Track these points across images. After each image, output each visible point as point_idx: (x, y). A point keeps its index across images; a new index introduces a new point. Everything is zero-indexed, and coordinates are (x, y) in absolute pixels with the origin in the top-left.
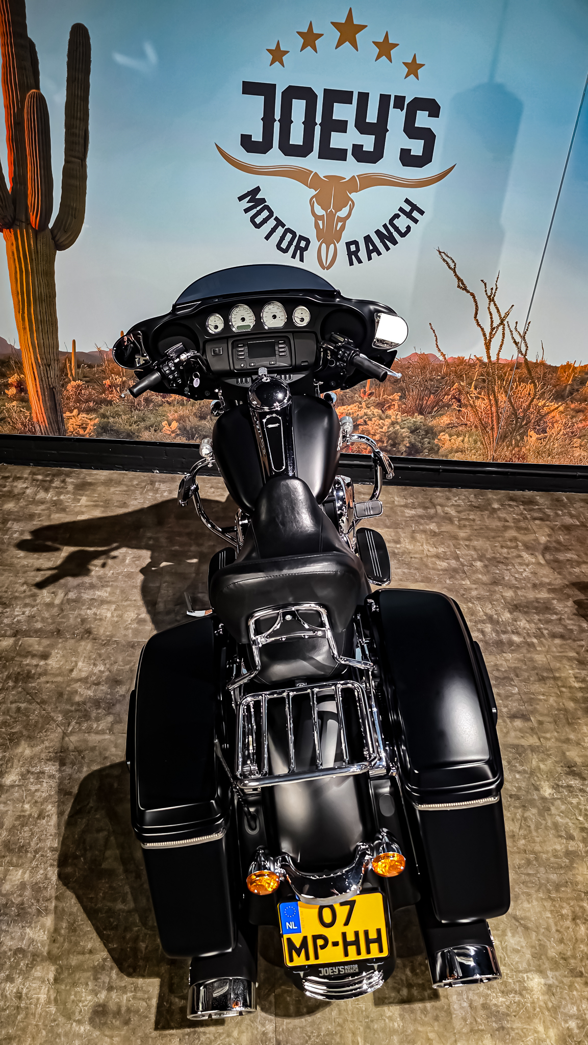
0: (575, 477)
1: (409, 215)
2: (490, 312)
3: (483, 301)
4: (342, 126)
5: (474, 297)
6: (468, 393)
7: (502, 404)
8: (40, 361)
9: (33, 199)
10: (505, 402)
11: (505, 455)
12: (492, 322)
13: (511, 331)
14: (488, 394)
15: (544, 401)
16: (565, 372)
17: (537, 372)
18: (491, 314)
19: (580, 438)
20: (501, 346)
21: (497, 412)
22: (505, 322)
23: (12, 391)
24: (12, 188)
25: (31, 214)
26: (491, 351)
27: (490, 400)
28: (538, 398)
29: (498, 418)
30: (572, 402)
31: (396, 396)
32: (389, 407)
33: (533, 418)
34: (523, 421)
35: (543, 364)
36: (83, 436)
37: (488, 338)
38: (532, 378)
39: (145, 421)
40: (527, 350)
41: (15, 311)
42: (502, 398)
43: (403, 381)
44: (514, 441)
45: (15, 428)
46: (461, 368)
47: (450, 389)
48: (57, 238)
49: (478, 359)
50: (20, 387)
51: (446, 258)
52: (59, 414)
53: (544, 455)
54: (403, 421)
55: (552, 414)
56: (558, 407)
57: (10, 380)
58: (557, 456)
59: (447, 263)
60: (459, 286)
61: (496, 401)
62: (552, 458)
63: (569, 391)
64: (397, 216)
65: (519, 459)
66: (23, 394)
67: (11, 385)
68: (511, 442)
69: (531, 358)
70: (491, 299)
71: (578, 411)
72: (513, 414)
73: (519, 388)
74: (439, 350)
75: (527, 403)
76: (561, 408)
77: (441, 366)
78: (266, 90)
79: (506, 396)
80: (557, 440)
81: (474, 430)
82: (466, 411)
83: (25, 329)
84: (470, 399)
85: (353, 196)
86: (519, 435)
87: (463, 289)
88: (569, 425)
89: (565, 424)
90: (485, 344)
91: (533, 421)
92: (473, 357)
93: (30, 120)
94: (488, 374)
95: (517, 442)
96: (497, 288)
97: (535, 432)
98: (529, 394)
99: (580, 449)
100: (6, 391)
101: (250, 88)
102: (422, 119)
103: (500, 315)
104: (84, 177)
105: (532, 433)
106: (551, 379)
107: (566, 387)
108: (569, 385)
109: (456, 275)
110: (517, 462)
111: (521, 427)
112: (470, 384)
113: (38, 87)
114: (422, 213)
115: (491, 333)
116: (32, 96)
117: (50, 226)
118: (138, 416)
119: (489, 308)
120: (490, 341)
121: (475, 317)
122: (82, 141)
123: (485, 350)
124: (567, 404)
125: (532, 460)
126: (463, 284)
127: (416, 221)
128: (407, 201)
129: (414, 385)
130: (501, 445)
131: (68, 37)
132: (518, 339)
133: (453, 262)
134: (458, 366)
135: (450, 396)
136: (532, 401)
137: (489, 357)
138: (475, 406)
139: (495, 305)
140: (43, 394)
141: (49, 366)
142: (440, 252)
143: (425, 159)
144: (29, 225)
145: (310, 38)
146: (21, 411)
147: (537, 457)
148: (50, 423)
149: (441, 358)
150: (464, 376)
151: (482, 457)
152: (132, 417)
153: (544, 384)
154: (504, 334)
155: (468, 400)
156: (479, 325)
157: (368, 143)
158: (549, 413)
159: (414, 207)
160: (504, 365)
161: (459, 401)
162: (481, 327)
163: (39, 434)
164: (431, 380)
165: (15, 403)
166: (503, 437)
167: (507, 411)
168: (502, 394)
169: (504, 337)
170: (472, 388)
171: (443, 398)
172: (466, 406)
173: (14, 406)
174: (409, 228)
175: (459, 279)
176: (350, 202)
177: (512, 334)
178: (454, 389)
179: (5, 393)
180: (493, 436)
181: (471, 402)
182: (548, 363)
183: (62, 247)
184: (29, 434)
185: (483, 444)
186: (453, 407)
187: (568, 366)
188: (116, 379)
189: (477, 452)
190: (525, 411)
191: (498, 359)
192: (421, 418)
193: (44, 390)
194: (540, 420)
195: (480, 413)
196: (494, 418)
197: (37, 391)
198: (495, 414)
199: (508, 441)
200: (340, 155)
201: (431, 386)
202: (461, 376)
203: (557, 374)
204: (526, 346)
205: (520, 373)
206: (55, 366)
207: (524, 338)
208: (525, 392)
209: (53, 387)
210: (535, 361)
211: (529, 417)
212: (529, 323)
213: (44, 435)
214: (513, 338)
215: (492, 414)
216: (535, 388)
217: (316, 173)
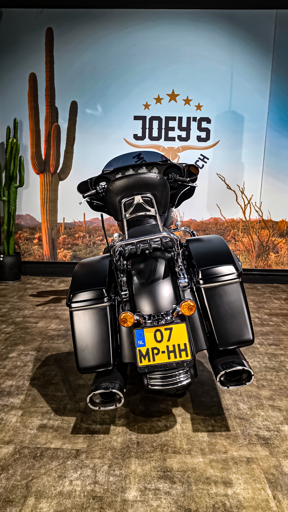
1: (203, 160)
2: (243, 198)
3: (239, 194)
4: (173, 129)
5: (235, 192)
6: (238, 235)
7: (255, 240)
8: (49, 227)
9: (52, 162)
10: (256, 239)
11: (261, 265)
12: (244, 202)
13: (254, 206)
14: (248, 235)
15: (275, 238)
16: (282, 224)
17: (269, 224)
18: (243, 199)
20: (250, 213)
22: (250, 202)
23: (36, 241)
24: (45, 159)
25: (51, 168)
26: (246, 215)
27: (249, 238)
28: (272, 237)
29: (254, 247)
33: (271, 246)
34: (266, 248)
35: (271, 221)
36: (65, 261)
37: (244, 210)
38: (267, 227)
39: (92, 252)
40: (262, 214)
42: (255, 237)
43: (208, 230)
44: (264, 258)
45: (35, 258)
46: (233, 224)
47: (230, 233)
48: (60, 177)
49: (240, 219)
50: (39, 239)
51: (220, 176)
52: (55, 251)
53: (280, 265)
55: (280, 244)
56: (282, 241)
57: (36, 236)
58: (286, 265)
59: (221, 179)
60: (227, 188)
61: (252, 238)
62: (284, 266)
63: (286, 233)
64: (198, 161)
65: (268, 267)
66: (40, 242)
67: (36, 238)
68: (262, 258)
69: (265, 218)
70: (243, 193)
72: (261, 244)
73: (262, 232)
74: (222, 216)
75: (267, 239)
76: (284, 241)
77: (224, 223)
78: (143, 118)
79: (256, 236)
80: (285, 257)
81: (244, 253)
82: (238, 243)
83: (44, 213)
84: (240, 238)
85: (179, 154)
86: (266, 255)
87: (230, 189)
90: (243, 212)
91: (271, 248)
92: (238, 218)
93: (54, 134)
94: (246, 226)
95: (266, 258)
96: (244, 188)
97: (273, 253)
98: (267, 235)
100: (34, 241)
101: (136, 118)
102: (204, 125)
103: (248, 200)
104: (72, 153)
105: (272, 254)
106: (276, 227)
107: (284, 231)
109: (226, 183)
110: (267, 268)
111: (266, 251)
112: (239, 231)
113: (57, 122)
114: (208, 159)
115: (245, 207)
116: (55, 126)
117: (58, 172)
118: (90, 251)
119: (242, 197)
120: (245, 211)
121: (237, 201)
122: (72, 140)
123: (243, 215)
124: (286, 239)
125: (274, 267)
126: (229, 187)
127: (206, 162)
128: (201, 155)
129: (213, 232)
130: (258, 260)
131: (70, 105)
132: (258, 210)
133: (224, 178)
134: (232, 223)
135: (230, 237)
136: (269, 238)
137: (246, 218)
138: (243, 241)
139: (245, 195)
140: (49, 242)
141: (53, 229)
142: (218, 174)
143: (207, 139)
144: (50, 172)
145: (159, 100)
146: (39, 250)
147: (277, 266)
148: (51, 255)
149: (224, 219)
150: (235, 227)
151: (249, 266)
152: (87, 251)
153: (273, 230)
154: (251, 208)
155: (239, 239)
156: (239, 204)
157: (184, 134)
158: (278, 244)
159: (205, 157)
160: (253, 222)
161: (235, 239)
162: (240, 205)
163: (45, 261)
164: (220, 229)
165: (36, 246)
166: (258, 256)
167: (258, 243)
168: (254, 235)
169: (251, 209)
170: (240, 233)
171: (227, 238)
172: (238, 241)
173: (36, 248)
174: (203, 166)
175: (227, 185)
176: (178, 157)
177: (254, 208)
178: (231, 234)
179: (33, 242)
180: (253, 255)
181: (240, 239)
182: (274, 220)
183: (62, 180)
184: (41, 261)
185: (249, 260)
186: (232, 242)
187: (283, 221)
188: (81, 234)
189: (247, 263)
190: (267, 243)
191: (250, 219)
193: (50, 240)
194: (275, 247)
195: (245, 245)
196: (252, 247)
197: (47, 241)
198: (252, 245)
199: (261, 258)
200: (173, 139)
201: (221, 232)
202: (234, 227)
203: (278, 225)
204: (262, 212)
205: (261, 225)
206: (55, 229)
207: (260, 209)
208: (265, 234)
209: (54, 239)
210: (267, 219)
211: (269, 246)
212: (261, 202)
213: (48, 261)
214: (255, 209)
215: (251, 245)
216: (270, 232)
217: (163, 147)
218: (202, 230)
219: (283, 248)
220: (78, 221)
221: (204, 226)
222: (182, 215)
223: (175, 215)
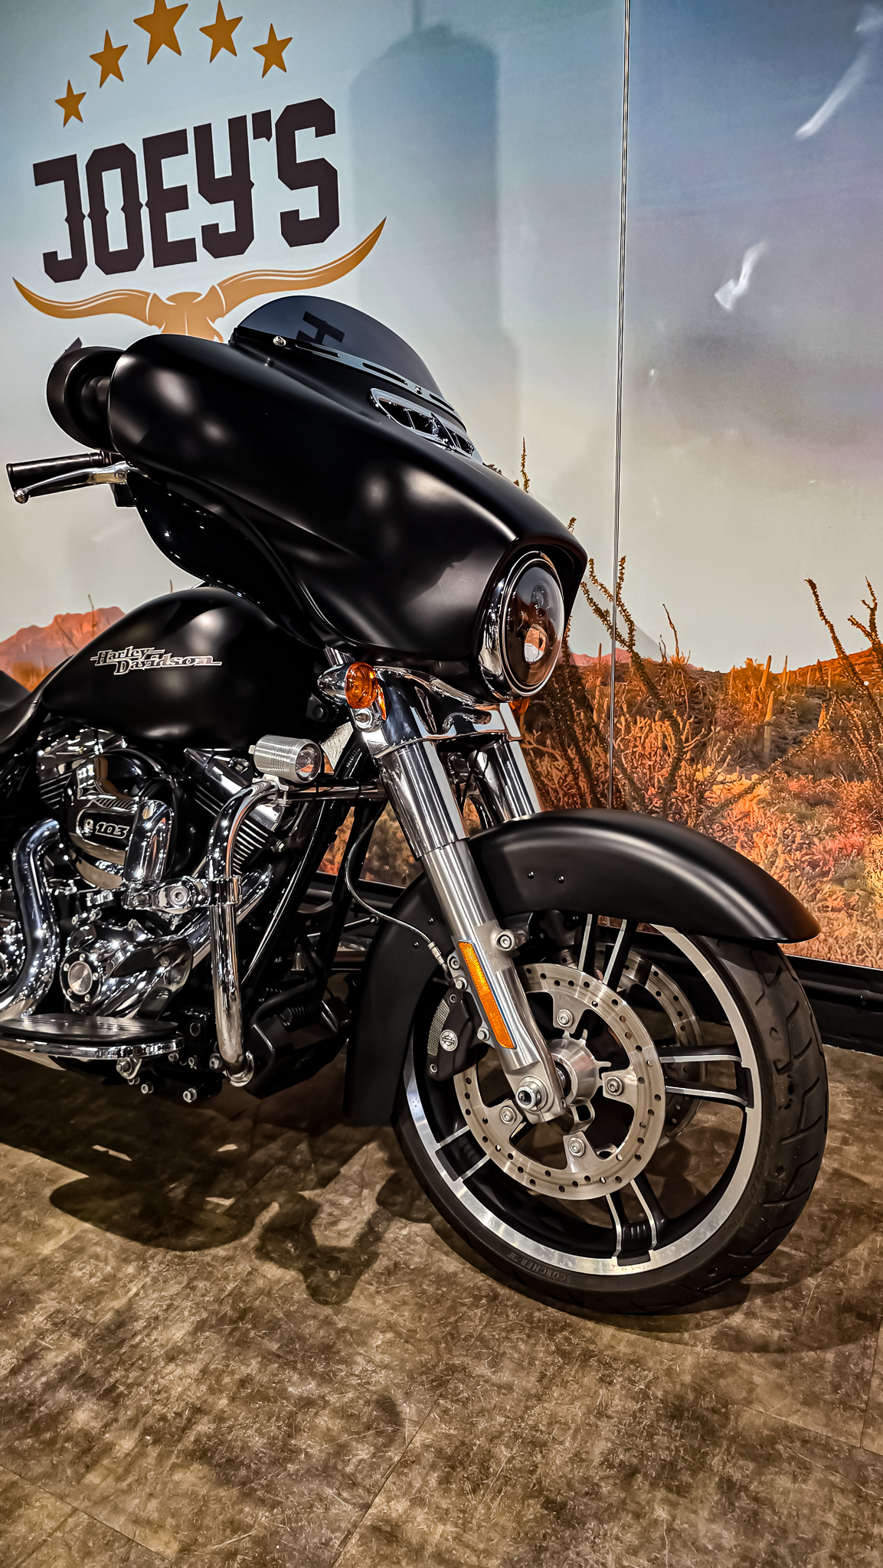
0: (854, 1001)
4: (178, 199)
7: (599, 773)
10: (605, 767)
14: (562, 744)
15: (710, 769)
16: (748, 688)
17: (670, 690)
19: (839, 881)
20: (567, 621)
21: (593, 792)
27: (570, 761)
28: (692, 760)
30: (789, 774)
33: (689, 814)
35: (681, 667)
38: (662, 705)
40: (631, 630)
42: (600, 756)
55: (741, 806)
56: (752, 788)
61: (585, 761)
63: (774, 742)
69: (649, 652)
71: (814, 802)
73: (635, 730)
75: (666, 772)
76: (762, 791)
78: (65, 170)
79: (605, 750)
85: (219, 325)
88: (798, 840)
89: (786, 837)
94: (550, 692)
96: (527, 481)
98: (666, 747)
99: (850, 916)
101: (44, 173)
102: (308, 146)
106: (717, 707)
107: (760, 729)
108: (769, 724)
114: (339, 335)
124: (776, 780)
128: (309, 318)
132: (606, 605)
136: (676, 767)
138: (536, 774)
143: (327, 223)
145: (109, 60)
153: (699, 722)
157: (224, 217)
158: (728, 803)
159: (323, 327)
160: (586, 672)
167: (617, 791)
168: (595, 744)
177: (587, 592)
182: (700, 661)
187: (751, 673)
190: (665, 791)
191: (565, 654)
194: (708, 820)
195: (552, 795)
200: (183, 252)
203: (726, 694)
204: (628, 619)
205: (629, 691)
207: (618, 599)
208: (654, 741)
210: (660, 660)
211: (679, 812)
212: (623, 559)
214: (591, 600)
215: (582, 796)
216: (677, 731)
217: (155, 295)
219: (759, 828)
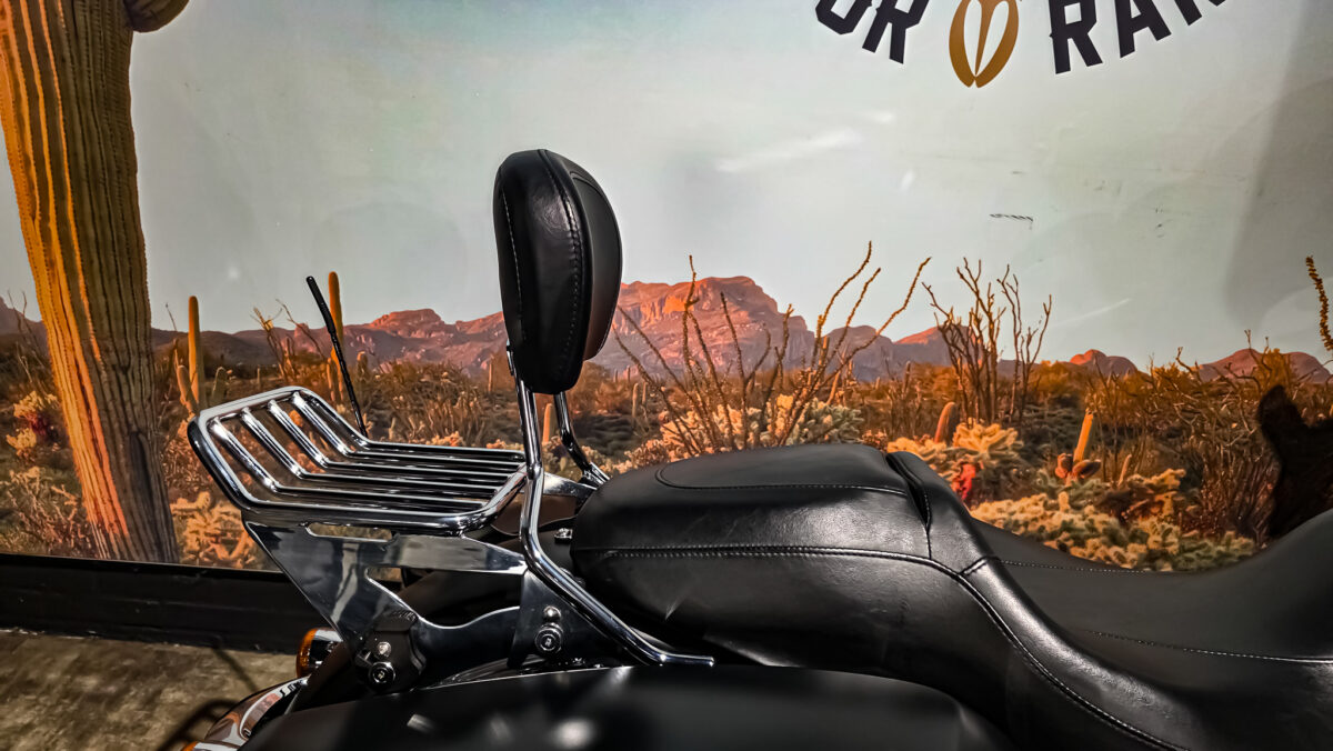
8: (98, 356)
23: (25, 439)
31: (1170, 476)
32: (1145, 511)
36: (227, 563)
41: (22, 214)
43: (1198, 434)
45: (39, 538)
50: (46, 427)
52: (158, 503)
54: (1183, 550)
57: (19, 409)
66: (55, 448)
67: (22, 422)
83: (51, 264)
100: (10, 439)
140: (112, 449)
141: (125, 370)
146: (53, 493)
148: (134, 529)
163: (104, 556)
165: (34, 472)
173: (33, 480)
179: (6, 446)
184: (77, 555)
192: (1245, 546)
193: (113, 437)
197: (95, 441)
206: (140, 367)
209: (139, 431)
213: (118, 559)
218: (1163, 428)
220: (291, 327)
221: (1177, 406)
222: (1031, 319)
223: (985, 323)
